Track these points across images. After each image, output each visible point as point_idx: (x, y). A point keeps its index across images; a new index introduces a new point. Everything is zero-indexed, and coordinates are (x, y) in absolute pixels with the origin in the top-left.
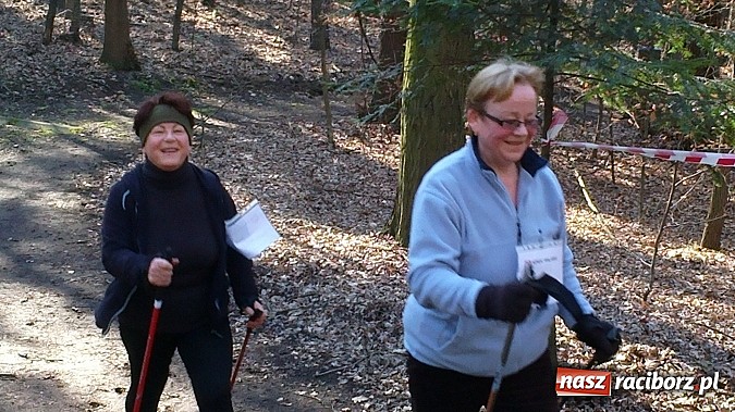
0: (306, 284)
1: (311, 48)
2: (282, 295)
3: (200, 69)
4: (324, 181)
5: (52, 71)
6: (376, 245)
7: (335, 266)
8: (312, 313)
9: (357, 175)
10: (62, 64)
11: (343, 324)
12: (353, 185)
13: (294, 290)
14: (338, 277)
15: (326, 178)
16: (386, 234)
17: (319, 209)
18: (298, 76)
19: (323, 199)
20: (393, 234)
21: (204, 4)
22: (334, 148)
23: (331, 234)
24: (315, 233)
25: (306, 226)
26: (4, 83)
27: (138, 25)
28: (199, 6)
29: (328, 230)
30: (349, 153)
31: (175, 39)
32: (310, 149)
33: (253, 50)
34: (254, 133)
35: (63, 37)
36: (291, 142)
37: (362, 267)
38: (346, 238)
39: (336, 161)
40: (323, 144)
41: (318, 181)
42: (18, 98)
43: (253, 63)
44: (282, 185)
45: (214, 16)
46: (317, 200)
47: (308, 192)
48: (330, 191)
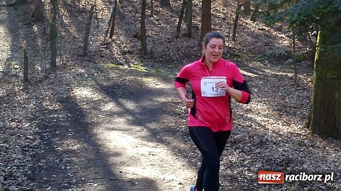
0: (257, 148)
2: (245, 152)
4: (289, 102)
5: (178, 49)
6: (299, 132)
7: (275, 140)
8: (256, 161)
10: (182, 47)
12: (302, 104)
14: (274, 146)
16: (305, 127)
17: (282, 115)
18: (290, 53)
19: (285, 110)
20: (308, 128)
21: (251, 20)
22: (298, 87)
23: (280, 127)
24: (273, 126)
25: (270, 122)
26: (156, 55)
27: (219, 30)
28: (248, 21)
29: (280, 125)
30: (304, 90)
31: (234, 36)
32: (285, 87)
33: (270, 41)
34: (261, 79)
35: (184, 35)
36: (277, 84)
37: (287, 142)
38: (286, 128)
39: (297, 93)
40: (293, 85)
41: (285, 102)
42: (161, 62)
43: (268, 47)
44: (267, 103)
45: (254, 26)
46: (282, 111)
47: (279, 107)
48: (290, 107)
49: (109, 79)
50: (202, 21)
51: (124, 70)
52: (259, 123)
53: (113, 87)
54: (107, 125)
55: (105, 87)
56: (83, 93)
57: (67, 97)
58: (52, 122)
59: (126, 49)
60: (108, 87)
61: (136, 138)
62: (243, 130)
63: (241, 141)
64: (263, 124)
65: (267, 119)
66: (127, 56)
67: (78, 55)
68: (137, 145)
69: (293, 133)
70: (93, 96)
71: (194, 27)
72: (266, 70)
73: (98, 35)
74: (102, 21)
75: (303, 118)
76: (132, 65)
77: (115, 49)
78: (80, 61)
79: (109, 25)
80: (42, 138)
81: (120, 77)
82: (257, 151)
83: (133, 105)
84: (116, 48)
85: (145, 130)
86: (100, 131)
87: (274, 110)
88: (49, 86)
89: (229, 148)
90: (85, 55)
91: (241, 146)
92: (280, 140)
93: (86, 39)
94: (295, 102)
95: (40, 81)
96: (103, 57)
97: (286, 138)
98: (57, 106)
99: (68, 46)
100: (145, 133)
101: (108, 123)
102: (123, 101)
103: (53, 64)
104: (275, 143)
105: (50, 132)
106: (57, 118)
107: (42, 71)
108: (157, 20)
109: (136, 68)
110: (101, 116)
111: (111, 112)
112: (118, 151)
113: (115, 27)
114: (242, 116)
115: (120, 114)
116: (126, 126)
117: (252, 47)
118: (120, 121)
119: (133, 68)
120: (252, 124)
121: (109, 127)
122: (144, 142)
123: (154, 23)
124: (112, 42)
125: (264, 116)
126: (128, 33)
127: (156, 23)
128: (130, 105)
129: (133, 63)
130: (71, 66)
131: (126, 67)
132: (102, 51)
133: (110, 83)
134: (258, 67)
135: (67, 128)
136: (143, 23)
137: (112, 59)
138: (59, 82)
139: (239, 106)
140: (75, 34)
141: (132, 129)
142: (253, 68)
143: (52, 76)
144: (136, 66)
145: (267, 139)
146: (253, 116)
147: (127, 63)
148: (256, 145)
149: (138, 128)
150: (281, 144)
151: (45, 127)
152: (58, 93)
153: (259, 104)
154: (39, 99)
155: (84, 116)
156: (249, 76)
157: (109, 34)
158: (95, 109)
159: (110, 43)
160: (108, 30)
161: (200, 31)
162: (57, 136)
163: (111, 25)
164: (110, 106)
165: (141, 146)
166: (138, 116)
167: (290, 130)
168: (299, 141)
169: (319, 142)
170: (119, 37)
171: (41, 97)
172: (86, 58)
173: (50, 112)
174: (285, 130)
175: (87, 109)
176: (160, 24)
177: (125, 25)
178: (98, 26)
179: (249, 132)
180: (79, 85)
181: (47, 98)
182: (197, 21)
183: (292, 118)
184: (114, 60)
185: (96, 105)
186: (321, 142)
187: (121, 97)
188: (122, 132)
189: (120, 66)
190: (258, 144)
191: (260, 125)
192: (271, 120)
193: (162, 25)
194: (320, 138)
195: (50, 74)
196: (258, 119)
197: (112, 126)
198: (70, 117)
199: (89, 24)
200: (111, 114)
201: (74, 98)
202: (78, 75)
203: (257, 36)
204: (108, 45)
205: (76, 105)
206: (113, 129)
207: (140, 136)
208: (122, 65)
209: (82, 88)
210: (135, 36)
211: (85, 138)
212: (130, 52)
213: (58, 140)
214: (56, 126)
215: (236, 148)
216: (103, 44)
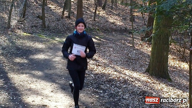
0: (124, 85)
1: (130, 21)
2: (117, 87)
3: (100, 26)
4: (131, 57)
5: (63, 25)
6: (144, 75)
8: (125, 93)
9: (140, 55)
10: (66, 24)
11: (133, 96)
12: (139, 58)
13: (121, 86)
16: (146, 72)
17: (129, 64)
18: (126, 28)
19: (130, 61)
20: (148, 72)
21: (102, 9)
22: (134, 48)
24: (127, 71)
25: (125, 69)
26: (51, 28)
27: (85, 14)
29: (131, 70)
31: (94, 18)
32: (128, 48)
33: (114, 21)
35: (66, 17)
36: (123, 46)
39: (134, 51)
41: (129, 57)
42: (54, 32)
43: (114, 25)
44: (120, 57)
47: (126, 59)
48: (133, 59)
49: (25, 42)
51: (33, 37)
53: (29, 47)
59: (33, 24)
60: (26, 47)
66: (34, 28)
71: (72, 12)
75: (141, 66)
81: (32, 41)
84: (27, 24)
87: (124, 61)
96: (20, 29)
102: (37, 56)
110: (26, 65)
117: (105, 24)
124: (25, 20)
125: (120, 65)
129: (38, 33)
132: (19, 25)
135: (7, 73)
137: (25, 30)
144: (39, 35)
153: (115, 58)
157: (22, 15)
158: (21, 60)
164: (30, 59)
170: (28, 17)
175: (16, 61)
178: (15, 11)
179: (116, 75)
182: (73, 9)
183: (135, 66)
187: (35, 53)
200: (32, 64)
204: (22, 22)
208: (31, 34)
210: (38, 17)
212: (35, 26)
215: (112, 85)
216: (19, 21)
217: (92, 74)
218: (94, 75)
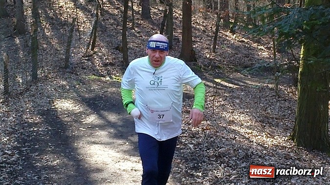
0: (243, 162)
3: (224, 61)
4: (271, 113)
6: (284, 145)
7: (260, 154)
9: (287, 111)
12: (284, 115)
13: (237, 165)
14: (260, 160)
15: (272, 112)
16: (290, 140)
17: (264, 126)
19: (268, 121)
20: (293, 140)
21: (230, 32)
22: (279, 98)
23: (264, 139)
24: (257, 138)
25: (254, 134)
27: (199, 42)
28: (228, 33)
29: (264, 137)
30: (285, 101)
31: (214, 48)
32: (267, 98)
33: (249, 53)
34: (242, 90)
36: (259, 95)
37: (273, 155)
38: (271, 140)
39: (278, 104)
40: (274, 96)
41: (268, 113)
43: (248, 59)
44: (250, 114)
45: (234, 38)
46: (265, 122)
47: (261, 118)
48: (273, 118)
49: (91, 91)
50: (183, 33)
51: (106, 82)
52: (243, 136)
53: (94, 99)
54: (88, 139)
55: (86, 99)
56: (65, 105)
57: (48, 110)
58: (31, 136)
59: (107, 61)
60: (90, 99)
61: (118, 152)
62: (227, 143)
63: (226, 155)
64: (247, 136)
65: (250, 131)
66: (109, 67)
67: (60, 67)
68: (119, 160)
69: (278, 145)
70: (74, 108)
71: (175, 39)
72: (247, 82)
73: (79, 47)
74: (84, 33)
75: (286, 130)
76: (114, 77)
77: (97, 62)
78: (61, 73)
79: (91, 38)
80: (21, 153)
81: (102, 88)
82: (243, 165)
83: (115, 117)
84: (98, 60)
85: (127, 143)
86: (81, 145)
87: (257, 122)
88: (30, 99)
89: (214, 163)
90: (66, 67)
91: (227, 160)
92: (266, 154)
93: (68, 51)
94: (277, 113)
95: (21, 94)
96: (85, 69)
97: (271, 151)
98: (37, 119)
99: (49, 58)
100: (127, 146)
101: (89, 136)
102: (106, 113)
103: (34, 76)
104: (260, 157)
105: (29, 147)
106: (37, 132)
107: (23, 83)
108: (138, 33)
109: (118, 79)
110: (82, 129)
111: (92, 125)
112: (99, 166)
113: (97, 39)
114: (225, 128)
115: (101, 127)
116: (107, 140)
117: (232, 59)
118: (102, 134)
119: (115, 80)
120: (236, 136)
121: (90, 140)
122: (126, 156)
123: (135, 36)
124: (94, 54)
125: (248, 127)
126: (109, 45)
127: (138, 35)
128: (113, 117)
129: (115, 75)
130: (53, 78)
131: (108, 78)
132: (84, 63)
133: (92, 95)
134: (239, 78)
135: (46, 142)
136: (124, 35)
137: (94, 70)
138: (40, 94)
139: (221, 118)
140: (57, 46)
141: (113, 143)
142: (233, 79)
143: (33, 88)
144: (117, 78)
145: (252, 152)
146: (237, 128)
147: (109, 74)
148: (241, 159)
149: (120, 142)
150: (267, 158)
151: (25, 141)
152: (39, 105)
153: (242, 115)
154: (20, 112)
155: (64, 130)
156: (230, 87)
157: (90, 46)
158: (76, 121)
159: (91, 55)
160: (90, 42)
161: (181, 43)
162: (36, 150)
163: (93, 37)
164: (92, 119)
165: (123, 161)
166: (120, 129)
167: (275, 142)
168: (285, 154)
169: (305, 155)
170: (100, 49)
171: (21, 109)
172: (68, 70)
173: (31, 125)
174: (269, 142)
175: (68, 122)
176: (142, 37)
177: (106, 38)
178: (80, 39)
179: (233, 145)
180: (61, 97)
181: (28, 110)
182: (178, 33)
183: (275, 129)
184: (96, 71)
185: (77, 118)
186: (307, 155)
187: (103, 109)
188: (103, 145)
189: (102, 78)
190: (243, 158)
191: (245, 137)
192: (254, 132)
193: (144, 37)
194: (305, 151)
195: (31, 86)
196: (242, 131)
197: (93, 140)
198: (50, 130)
199: (71, 37)
200: (93, 127)
201: (55, 110)
202: (59, 87)
203: (237, 48)
204: (90, 57)
205: (57, 117)
206: (94, 143)
207: (122, 150)
208: (104, 76)
209: (63, 100)
210: (117, 48)
211: (65, 153)
212: (111, 64)
213: (37, 155)
214: (36, 140)
215: (222, 162)
216: (85, 56)
217: (192, 144)
218: (195, 145)
